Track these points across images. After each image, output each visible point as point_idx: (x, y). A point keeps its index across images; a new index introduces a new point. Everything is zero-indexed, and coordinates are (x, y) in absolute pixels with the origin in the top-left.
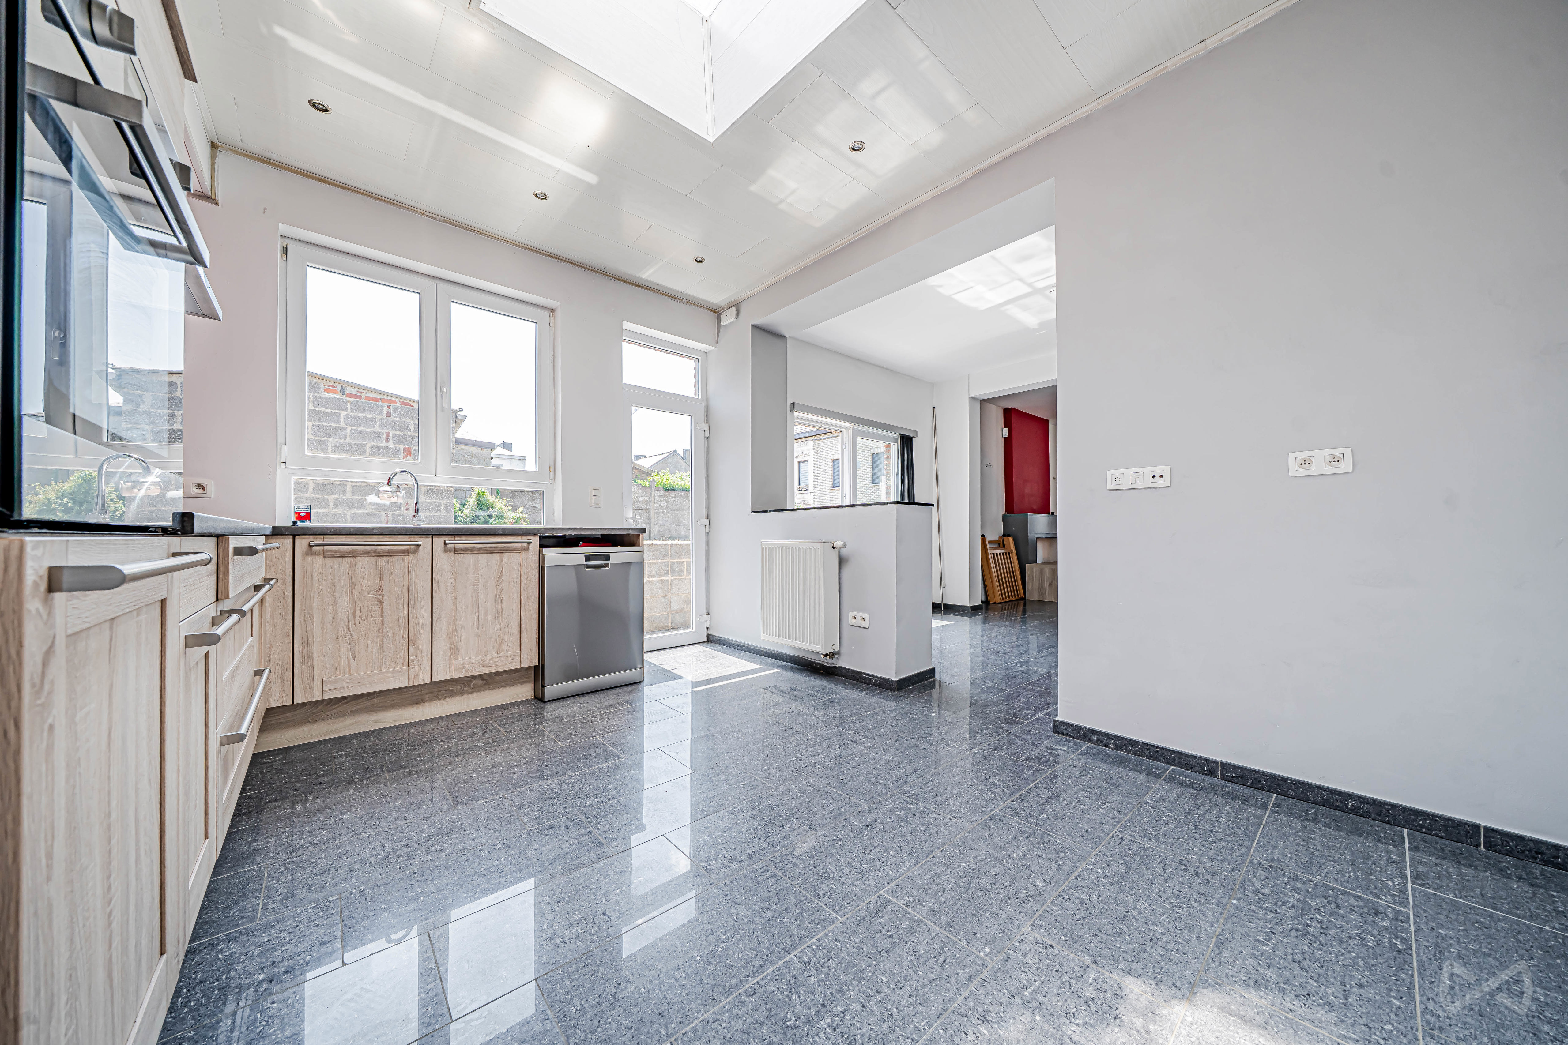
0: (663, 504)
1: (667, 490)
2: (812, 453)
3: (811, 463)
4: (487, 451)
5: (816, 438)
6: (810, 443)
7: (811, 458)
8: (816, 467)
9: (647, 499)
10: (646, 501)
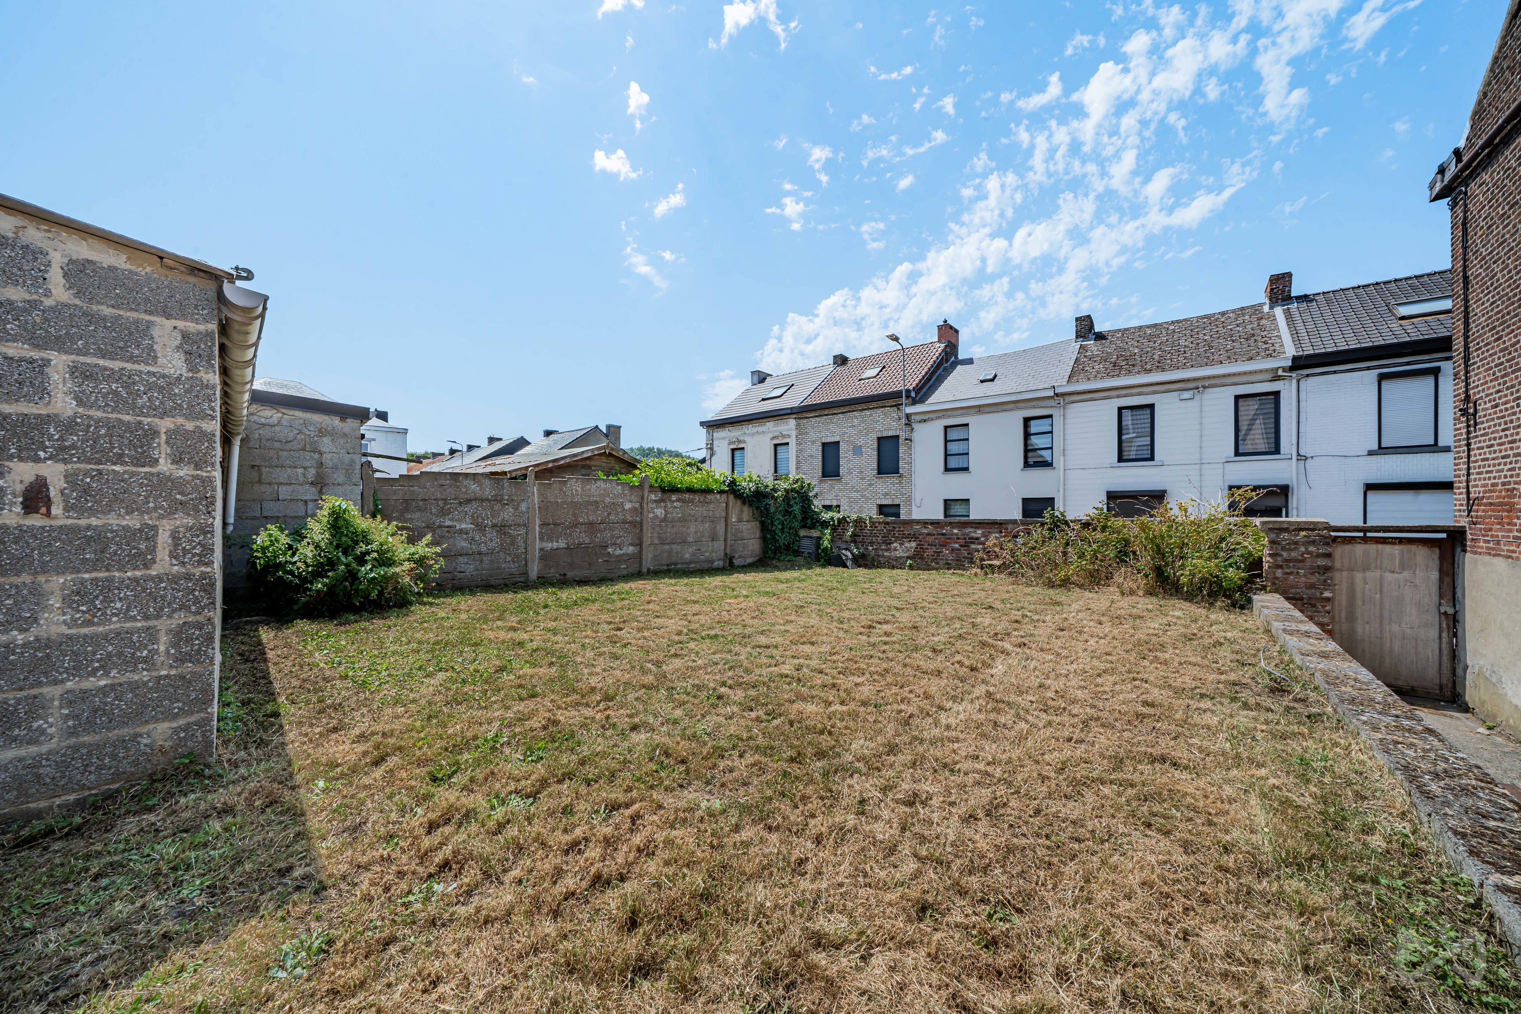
0: (660, 512)
1: (663, 490)
2: (794, 433)
3: (793, 448)
4: (351, 424)
5: (800, 416)
6: (792, 422)
7: (792, 442)
8: (799, 452)
9: (637, 505)
10: (634, 509)
